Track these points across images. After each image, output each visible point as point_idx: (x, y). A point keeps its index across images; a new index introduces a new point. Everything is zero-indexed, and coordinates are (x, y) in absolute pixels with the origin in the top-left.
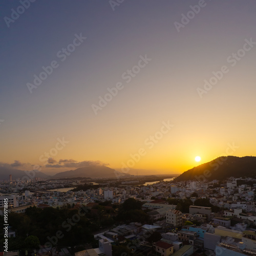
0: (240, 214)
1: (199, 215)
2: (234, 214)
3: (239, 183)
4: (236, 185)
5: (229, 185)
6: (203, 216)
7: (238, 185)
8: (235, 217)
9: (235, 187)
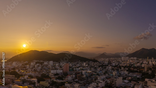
0: (27, 78)
1: (9, 80)
2: (24, 78)
3: (36, 63)
4: (35, 64)
5: (32, 64)
6: (11, 80)
7: (36, 64)
8: (25, 79)
9: (34, 65)
